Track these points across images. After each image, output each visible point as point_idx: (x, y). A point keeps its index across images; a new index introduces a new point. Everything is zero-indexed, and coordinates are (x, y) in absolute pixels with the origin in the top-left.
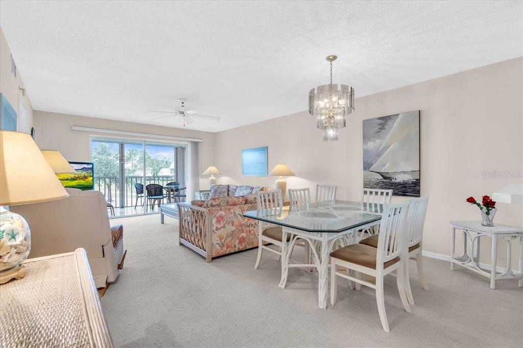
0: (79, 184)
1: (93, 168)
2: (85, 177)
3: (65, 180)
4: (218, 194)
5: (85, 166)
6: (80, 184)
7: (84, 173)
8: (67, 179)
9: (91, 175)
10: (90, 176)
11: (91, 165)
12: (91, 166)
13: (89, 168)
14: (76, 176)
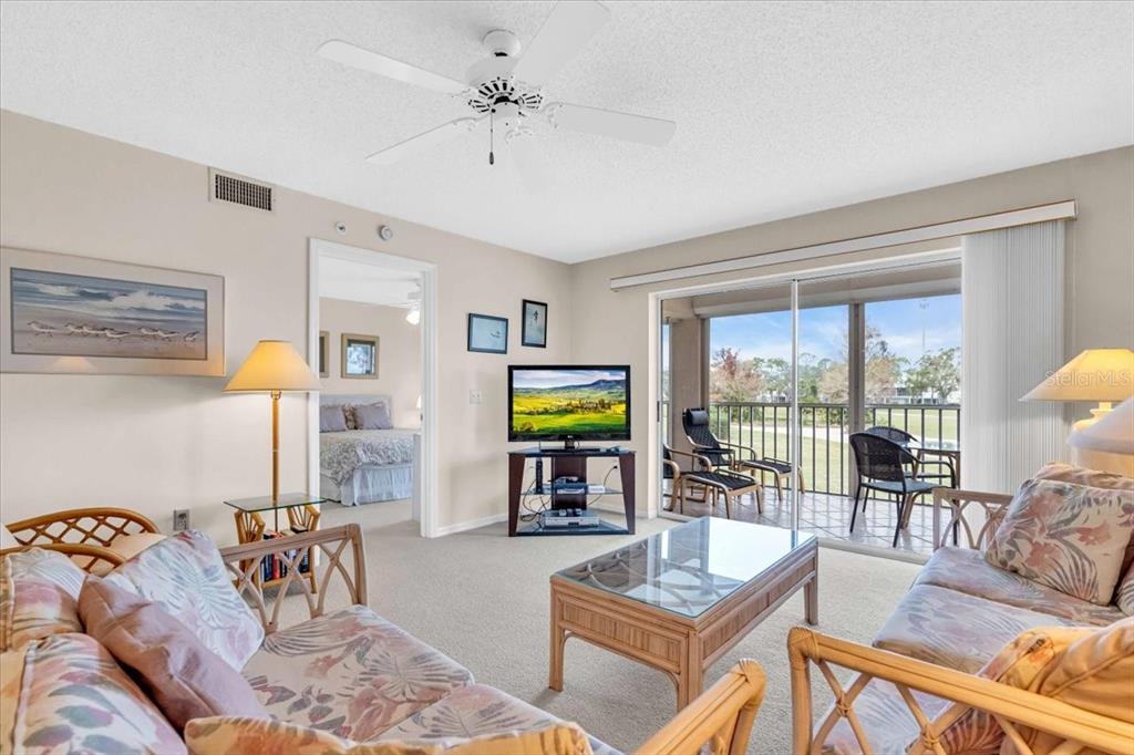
0: (581, 422)
1: (628, 380)
2: (604, 405)
3: (542, 413)
4: (1041, 539)
5: (606, 376)
6: (587, 422)
7: (602, 395)
8: (546, 412)
9: (624, 398)
10: (620, 402)
11: (624, 374)
12: (621, 376)
13: (618, 382)
14: (573, 402)
